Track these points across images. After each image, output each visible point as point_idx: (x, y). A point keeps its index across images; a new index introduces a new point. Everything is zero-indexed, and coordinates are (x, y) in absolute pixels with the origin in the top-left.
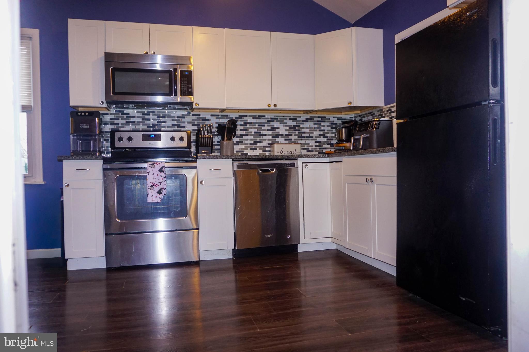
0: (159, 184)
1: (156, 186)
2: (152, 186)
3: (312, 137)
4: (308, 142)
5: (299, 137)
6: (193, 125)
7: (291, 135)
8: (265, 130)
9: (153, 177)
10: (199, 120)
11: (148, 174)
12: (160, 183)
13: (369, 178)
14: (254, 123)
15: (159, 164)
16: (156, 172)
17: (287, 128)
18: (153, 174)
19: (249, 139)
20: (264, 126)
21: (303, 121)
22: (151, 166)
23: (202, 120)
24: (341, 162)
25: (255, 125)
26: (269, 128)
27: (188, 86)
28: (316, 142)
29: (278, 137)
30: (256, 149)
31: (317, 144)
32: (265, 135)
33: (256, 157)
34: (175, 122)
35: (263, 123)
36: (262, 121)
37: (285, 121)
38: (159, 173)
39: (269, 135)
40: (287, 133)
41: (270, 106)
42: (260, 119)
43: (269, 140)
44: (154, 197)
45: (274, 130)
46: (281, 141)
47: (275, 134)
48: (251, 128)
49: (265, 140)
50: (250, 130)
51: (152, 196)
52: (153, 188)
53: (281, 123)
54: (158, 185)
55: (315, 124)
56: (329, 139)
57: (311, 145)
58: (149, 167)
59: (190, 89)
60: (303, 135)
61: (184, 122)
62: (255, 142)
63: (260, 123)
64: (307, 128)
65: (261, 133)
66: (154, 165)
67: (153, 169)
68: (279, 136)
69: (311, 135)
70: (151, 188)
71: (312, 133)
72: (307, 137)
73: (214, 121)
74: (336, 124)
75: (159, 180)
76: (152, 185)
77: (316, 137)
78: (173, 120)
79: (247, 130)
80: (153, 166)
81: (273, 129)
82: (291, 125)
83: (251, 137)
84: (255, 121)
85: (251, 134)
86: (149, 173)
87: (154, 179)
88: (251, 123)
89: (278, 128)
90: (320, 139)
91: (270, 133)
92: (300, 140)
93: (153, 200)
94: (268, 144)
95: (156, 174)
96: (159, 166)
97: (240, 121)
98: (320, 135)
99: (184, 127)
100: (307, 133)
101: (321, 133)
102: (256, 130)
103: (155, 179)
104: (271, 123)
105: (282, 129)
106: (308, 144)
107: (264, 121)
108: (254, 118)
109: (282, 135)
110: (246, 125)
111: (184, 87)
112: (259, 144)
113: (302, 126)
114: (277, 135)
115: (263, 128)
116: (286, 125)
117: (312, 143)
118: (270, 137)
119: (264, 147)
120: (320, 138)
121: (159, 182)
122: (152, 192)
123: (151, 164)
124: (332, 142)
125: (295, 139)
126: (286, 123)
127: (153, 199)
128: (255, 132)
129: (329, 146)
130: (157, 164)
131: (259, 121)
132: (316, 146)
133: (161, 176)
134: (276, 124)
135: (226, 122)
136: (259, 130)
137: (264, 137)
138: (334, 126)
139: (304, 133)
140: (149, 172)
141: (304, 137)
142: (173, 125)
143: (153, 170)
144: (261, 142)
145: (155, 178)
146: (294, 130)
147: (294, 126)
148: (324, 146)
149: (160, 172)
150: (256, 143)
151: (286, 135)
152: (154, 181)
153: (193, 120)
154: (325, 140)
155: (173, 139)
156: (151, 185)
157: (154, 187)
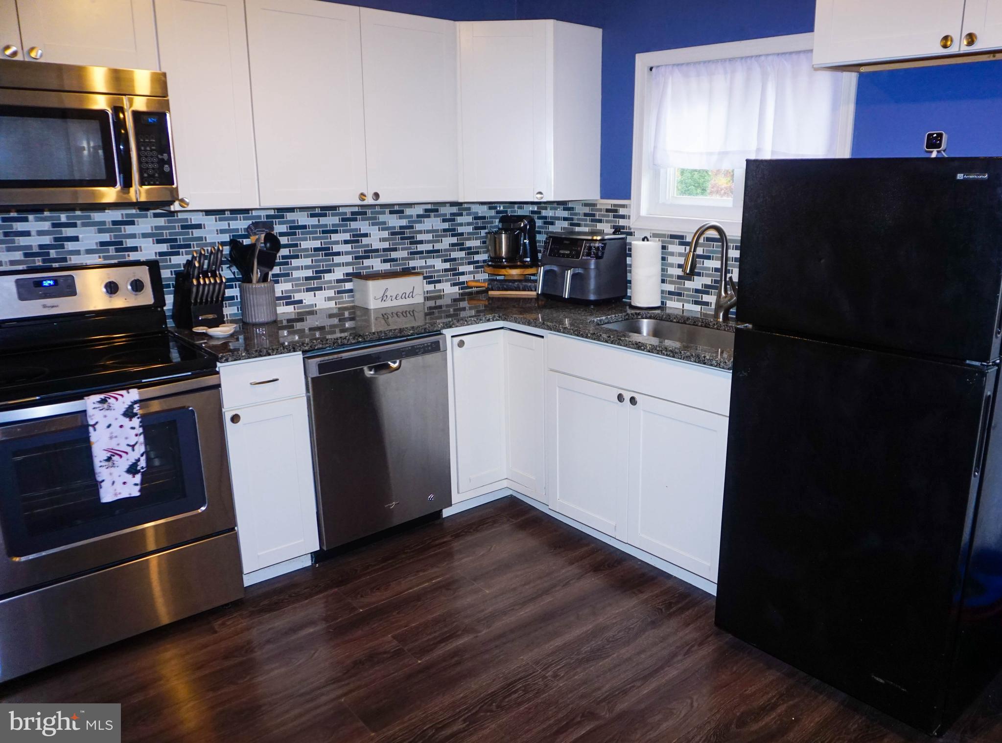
0: (129, 449)
1: (121, 456)
2: (109, 459)
3: (438, 251)
4: (430, 262)
5: (412, 253)
6: (159, 242)
7: (395, 250)
8: (337, 243)
9: (108, 435)
10: (174, 227)
11: (95, 430)
12: (133, 446)
13: (627, 396)
14: (314, 226)
15: (122, 395)
16: (116, 419)
17: (386, 234)
18: (109, 426)
19: (302, 266)
20: (336, 232)
21: (418, 216)
22: (100, 405)
23: (183, 227)
24: (542, 337)
25: (316, 232)
26: (347, 236)
27: (160, 157)
28: (445, 261)
29: (368, 257)
30: (320, 289)
31: (447, 265)
32: (338, 254)
33: (358, 339)
34: (106, 237)
35: (333, 225)
36: (330, 221)
37: (382, 218)
38: (125, 421)
39: (347, 253)
40: (386, 245)
41: (365, 198)
42: (325, 215)
43: (348, 264)
44: (119, 486)
45: (357, 241)
46: (374, 265)
47: (360, 250)
48: (305, 239)
49: (338, 265)
50: (305, 245)
51: (113, 483)
52: (111, 462)
53: (373, 224)
54: (127, 453)
55: (444, 221)
56: (471, 252)
57: (436, 268)
58: (94, 408)
59: (167, 166)
60: (420, 247)
61: (133, 236)
62: (317, 272)
63: (326, 226)
64: (428, 232)
65: (328, 249)
66: (107, 401)
67: (107, 413)
68: (369, 253)
69: (438, 246)
70: (106, 463)
71: (438, 241)
72: (428, 252)
73: (215, 229)
74: (484, 218)
75: (126, 438)
76: (109, 454)
77: (446, 250)
78: (100, 231)
79: (296, 245)
80: (105, 406)
81: (357, 237)
82: (394, 228)
83: (308, 262)
84: (314, 221)
85: (307, 254)
86: (96, 426)
87: (111, 438)
88: (304, 227)
89: (366, 235)
90: (454, 255)
91: (348, 247)
92: (413, 259)
93: (118, 491)
94: (348, 275)
95: (115, 425)
96: (124, 403)
97: (280, 223)
98: (453, 245)
99: (135, 249)
100: (429, 242)
101: (454, 240)
102: (317, 244)
103: (116, 437)
104: (354, 225)
105: (376, 238)
106: (430, 267)
107: (336, 220)
108: (312, 216)
109: (377, 251)
110: (295, 234)
111: (149, 160)
112: (328, 277)
113: (418, 227)
114: (366, 251)
115: (335, 237)
116: (383, 226)
117: (439, 264)
118: (349, 258)
119: (339, 281)
120: (454, 250)
121: (128, 445)
122: (111, 474)
123: (100, 400)
124: (477, 258)
125: (403, 259)
126: (384, 223)
127: (115, 490)
128: (316, 249)
129: (471, 268)
130: (117, 399)
131: (324, 221)
132: (446, 270)
133: (133, 428)
134: (362, 226)
135: (244, 229)
136: (325, 243)
137: (337, 259)
138: (480, 223)
139: (421, 242)
140: (97, 423)
141: (422, 252)
142: (102, 244)
143: (105, 416)
144: (329, 271)
145: (114, 435)
146: (402, 239)
147: (401, 227)
148: (462, 269)
149: (128, 419)
150: (319, 274)
151: (385, 250)
152: (113, 445)
153: (157, 228)
154: (462, 254)
155: (112, 288)
156: (107, 454)
157: (116, 458)
